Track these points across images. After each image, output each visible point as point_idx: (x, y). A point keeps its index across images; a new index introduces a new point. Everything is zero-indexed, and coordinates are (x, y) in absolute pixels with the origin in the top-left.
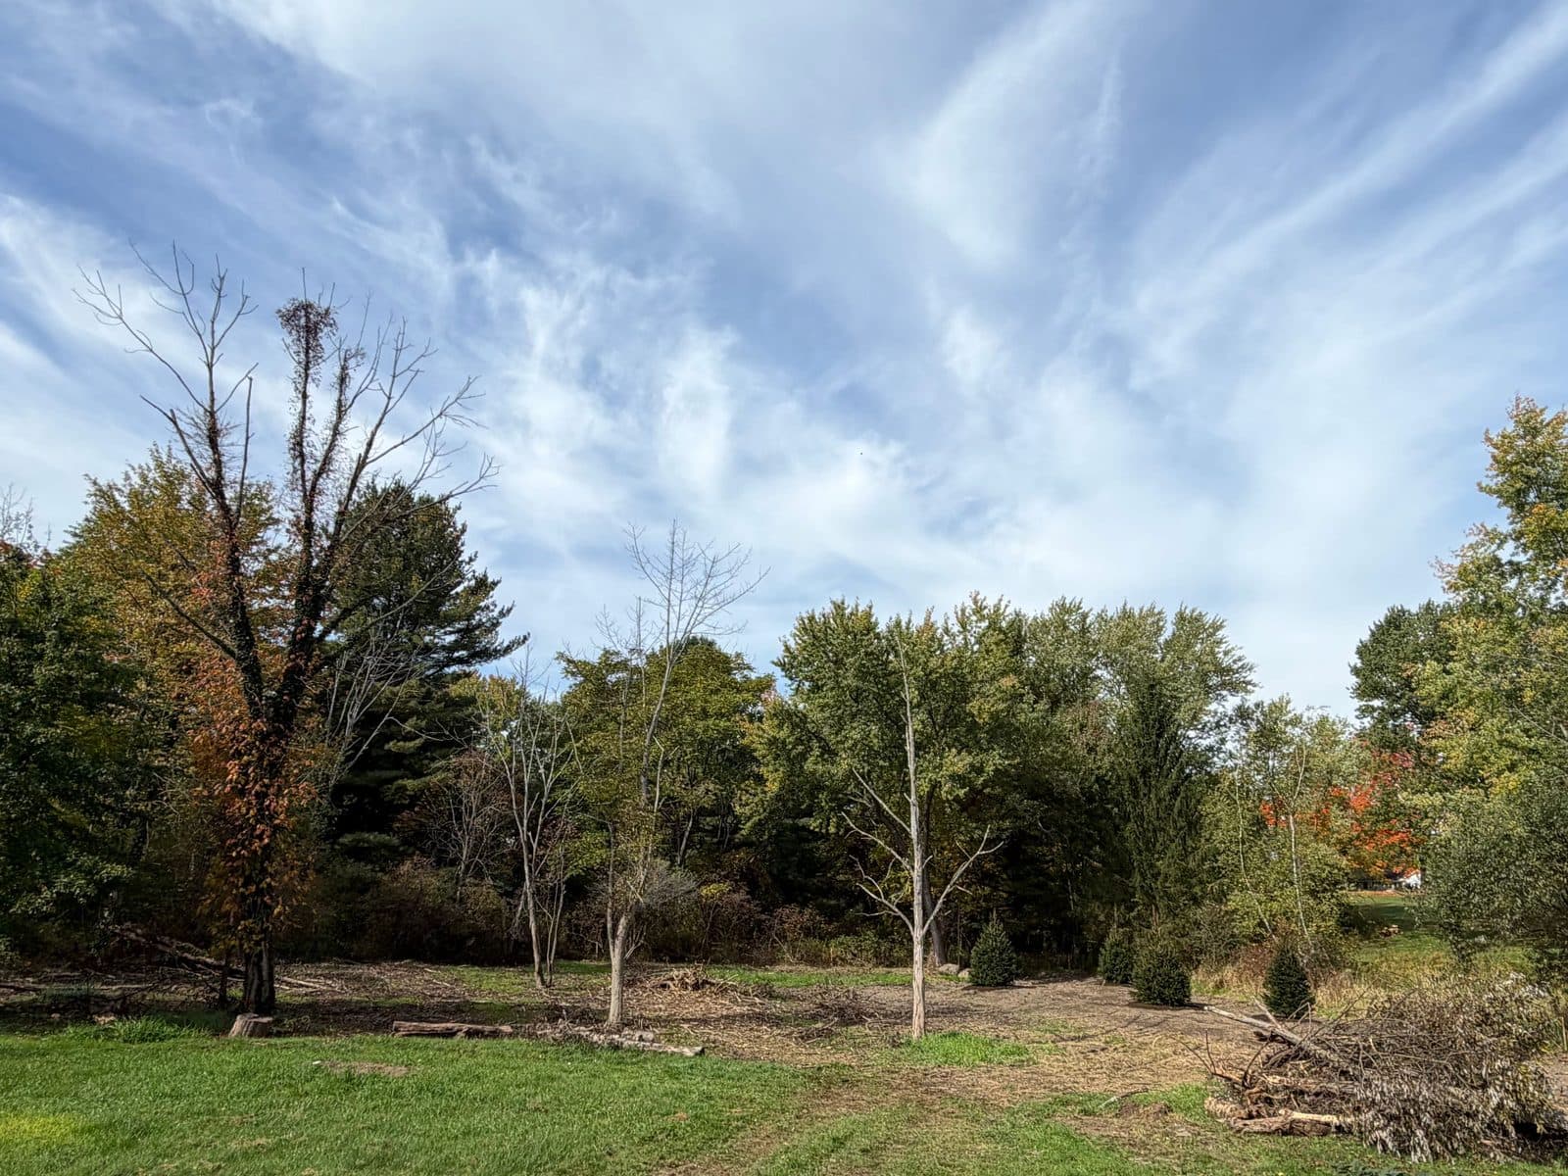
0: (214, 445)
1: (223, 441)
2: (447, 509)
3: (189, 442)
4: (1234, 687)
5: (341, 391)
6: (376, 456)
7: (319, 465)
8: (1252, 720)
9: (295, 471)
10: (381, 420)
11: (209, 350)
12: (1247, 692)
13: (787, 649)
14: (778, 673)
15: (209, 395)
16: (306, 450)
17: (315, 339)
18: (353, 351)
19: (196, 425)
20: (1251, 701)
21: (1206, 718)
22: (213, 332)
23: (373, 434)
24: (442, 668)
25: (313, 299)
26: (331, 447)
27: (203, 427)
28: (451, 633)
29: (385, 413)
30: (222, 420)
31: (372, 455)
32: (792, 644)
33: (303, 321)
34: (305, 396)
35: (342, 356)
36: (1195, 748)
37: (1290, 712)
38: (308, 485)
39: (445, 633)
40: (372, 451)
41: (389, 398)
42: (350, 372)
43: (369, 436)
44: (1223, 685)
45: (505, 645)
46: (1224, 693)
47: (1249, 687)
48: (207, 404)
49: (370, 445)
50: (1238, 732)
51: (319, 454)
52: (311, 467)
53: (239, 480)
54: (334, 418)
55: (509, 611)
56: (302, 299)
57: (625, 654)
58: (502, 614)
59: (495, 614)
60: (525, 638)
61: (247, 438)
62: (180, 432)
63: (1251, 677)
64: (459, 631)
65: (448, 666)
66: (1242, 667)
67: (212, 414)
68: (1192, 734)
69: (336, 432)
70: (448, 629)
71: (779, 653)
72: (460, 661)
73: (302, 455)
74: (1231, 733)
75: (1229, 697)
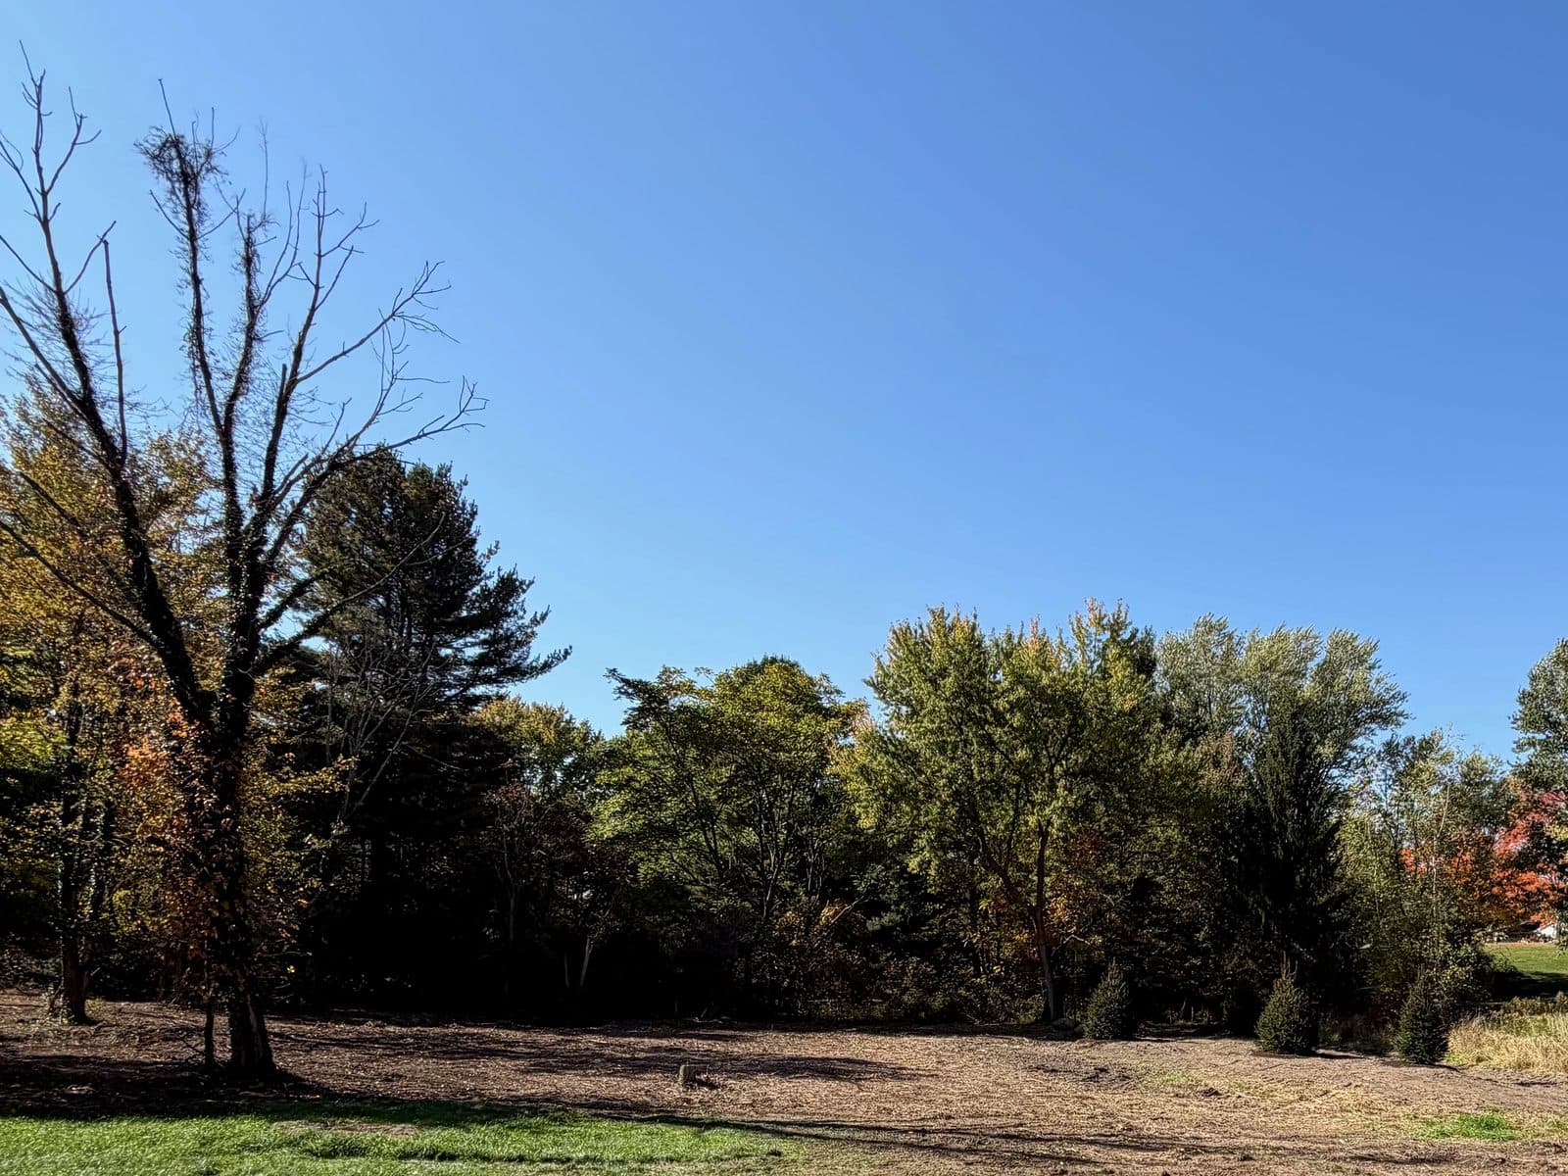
0: (71, 342)
1: (84, 337)
2: (449, 484)
3: (33, 335)
4: (1386, 720)
5: (249, 276)
6: (309, 371)
7: (233, 381)
8: (1402, 757)
9: (198, 389)
10: (310, 318)
11: (39, 199)
12: (1398, 724)
13: (880, 666)
14: (870, 695)
15: (50, 266)
16: (210, 360)
17: (197, 190)
18: (258, 218)
19: (39, 310)
20: (1402, 734)
21: (1352, 754)
22: (40, 169)
23: (302, 338)
24: (467, 688)
25: (183, 129)
26: (246, 360)
27: (50, 315)
28: (473, 645)
29: (313, 310)
30: (76, 303)
31: (303, 370)
32: (886, 661)
33: (176, 165)
34: (196, 281)
35: (244, 225)
36: (1337, 788)
37: (1441, 749)
38: (222, 411)
39: (466, 645)
40: (302, 364)
41: (317, 287)
42: (259, 249)
43: (296, 342)
44: (1373, 718)
45: (542, 661)
46: (1373, 726)
47: (1401, 718)
48: (50, 281)
49: (298, 354)
50: (1384, 771)
51: (232, 365)
52: (223, 388)
53: (115, 394)
54: (246, 319)
55: (543, 617)
56: (168, 131)
57: (690, 675)
58: (535, 622)
59: (527, 621)
60: (567, 653)
61: (117, 333)
62: (18, 321)
63: (1402, 707)
64: (484, 642)
65: (473, 686)
66: (1393, 697)
67: (60, 295)
68: (1335, 772)
69: (251, 337)
70: (469, 639)
71: (872, 671)
72: (488, 680)
73: (204, 366)
74: (1378, 772)
75: (1378, 731)
